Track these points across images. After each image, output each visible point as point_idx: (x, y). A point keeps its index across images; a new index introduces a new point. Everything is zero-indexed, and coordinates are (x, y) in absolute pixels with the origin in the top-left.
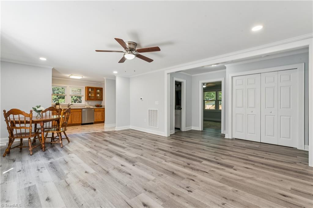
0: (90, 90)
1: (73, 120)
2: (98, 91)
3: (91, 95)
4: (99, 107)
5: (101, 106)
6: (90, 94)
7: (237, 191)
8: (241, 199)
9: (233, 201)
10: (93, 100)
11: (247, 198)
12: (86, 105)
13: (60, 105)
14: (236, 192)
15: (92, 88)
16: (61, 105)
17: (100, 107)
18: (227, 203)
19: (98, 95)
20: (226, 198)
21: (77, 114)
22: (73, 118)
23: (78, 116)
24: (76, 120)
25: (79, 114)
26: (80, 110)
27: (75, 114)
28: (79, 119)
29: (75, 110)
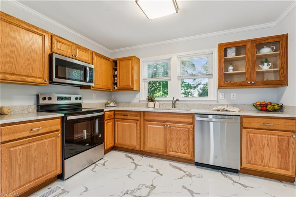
0: (231, 54)
2: (266, 51)
3: (234, 70)
4: (267, 111)
5: (281, 109)
6: (231, 68)
10: (240, 85)
12: (221, 102)
13: (157, 103)
15: (239, 47)
16: (158, 101)
17: (275, 111)
19: (265, 67)
21: (180, 128)
22: (171, 139)
23: (183, 134)
24: (178, 146)
25: (186, 131)
26: (188, 118)
27: (174, 128)
28: (186, 145)
29: (176, 116)
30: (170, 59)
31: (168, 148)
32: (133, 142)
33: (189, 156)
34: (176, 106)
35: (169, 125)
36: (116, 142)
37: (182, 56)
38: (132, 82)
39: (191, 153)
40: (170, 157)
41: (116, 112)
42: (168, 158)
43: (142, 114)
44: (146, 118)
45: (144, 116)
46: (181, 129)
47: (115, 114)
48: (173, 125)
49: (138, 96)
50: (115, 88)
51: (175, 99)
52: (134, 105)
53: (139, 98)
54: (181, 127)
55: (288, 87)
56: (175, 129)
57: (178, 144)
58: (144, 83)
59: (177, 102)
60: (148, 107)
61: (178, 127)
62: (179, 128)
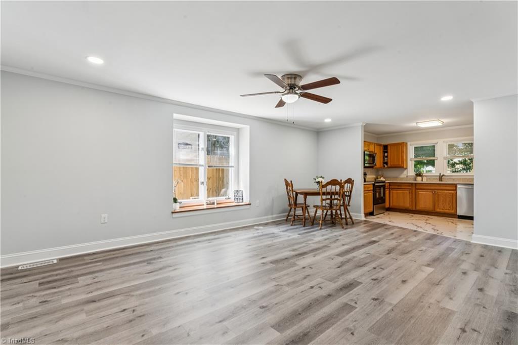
1: (437, 204)
7: (143, 336)
8: (125, 331)
9: (131, 321)
11: (120, 339)
13: (424, 178)
14: (142, 334)
16: (425, 176)
18: (132, 314)
20: (140, 316)
22: (438, 201)
23: (448, 197)
24: (444, 206)
25: (450, 195)
27: (440, 193)
28: (450, 204)
30: (437, 143)
31: (436, 207)
32: (407, 204)
33: (453, 212)
34: (443, 180)
35: (437, 191)
36: (391, 204)
37: (449, 141)
38: (402, 161)
39: (454, 209)
41: (391, 184)
43: (414, 185)
44: (417, 187)
45: (416, 186)
46: (447, 194)
47: (390, 185)
48: (440, 191)
49: (405, 172)
50: (384, 166)
51: (442, 175)
52: (402, 179)
53: (406, 173)
54: (446, 192)
56: (442, 194)
57: (444, 204)
58: (411, 162)
59: (443, 177)
60: (416, 180)
61: (444, 193)
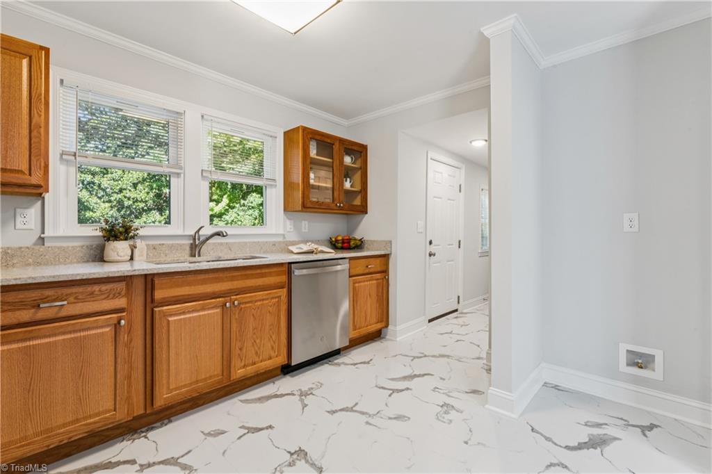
1: (236, 351)
10: (328, 208)
13: (139, 242)
19: (348, 184)
21: (261, 302)
22: (240, 337)
23: (268, 314)
24: (256, 348)
25: (274, 304)
26: (278, 274)
27: (248, 305)
28: (274, 337)
29: (252, 274)
31: (234, 362)
35: (236, 300)
37: (216, 119)
39: (283, 349)
40: (227, 389)
42: (222, 392)
44: (157, 295)
46: (265, 302)
48: (247, 297)
54: (263, 300)
55: (367, 215)
56: (250, 306)
57: (258, 341)
60: (103, 260)
61: (256, 301)
62: (259, 303)
